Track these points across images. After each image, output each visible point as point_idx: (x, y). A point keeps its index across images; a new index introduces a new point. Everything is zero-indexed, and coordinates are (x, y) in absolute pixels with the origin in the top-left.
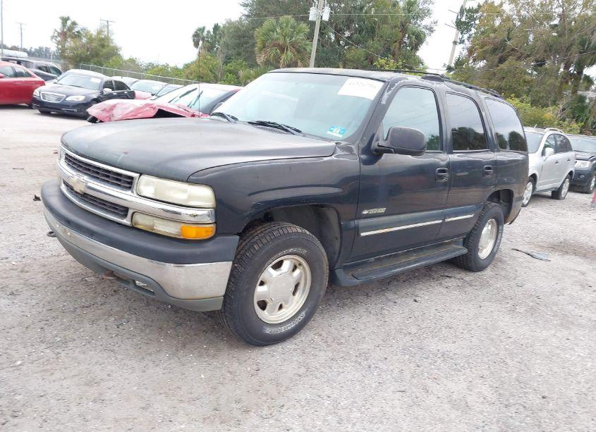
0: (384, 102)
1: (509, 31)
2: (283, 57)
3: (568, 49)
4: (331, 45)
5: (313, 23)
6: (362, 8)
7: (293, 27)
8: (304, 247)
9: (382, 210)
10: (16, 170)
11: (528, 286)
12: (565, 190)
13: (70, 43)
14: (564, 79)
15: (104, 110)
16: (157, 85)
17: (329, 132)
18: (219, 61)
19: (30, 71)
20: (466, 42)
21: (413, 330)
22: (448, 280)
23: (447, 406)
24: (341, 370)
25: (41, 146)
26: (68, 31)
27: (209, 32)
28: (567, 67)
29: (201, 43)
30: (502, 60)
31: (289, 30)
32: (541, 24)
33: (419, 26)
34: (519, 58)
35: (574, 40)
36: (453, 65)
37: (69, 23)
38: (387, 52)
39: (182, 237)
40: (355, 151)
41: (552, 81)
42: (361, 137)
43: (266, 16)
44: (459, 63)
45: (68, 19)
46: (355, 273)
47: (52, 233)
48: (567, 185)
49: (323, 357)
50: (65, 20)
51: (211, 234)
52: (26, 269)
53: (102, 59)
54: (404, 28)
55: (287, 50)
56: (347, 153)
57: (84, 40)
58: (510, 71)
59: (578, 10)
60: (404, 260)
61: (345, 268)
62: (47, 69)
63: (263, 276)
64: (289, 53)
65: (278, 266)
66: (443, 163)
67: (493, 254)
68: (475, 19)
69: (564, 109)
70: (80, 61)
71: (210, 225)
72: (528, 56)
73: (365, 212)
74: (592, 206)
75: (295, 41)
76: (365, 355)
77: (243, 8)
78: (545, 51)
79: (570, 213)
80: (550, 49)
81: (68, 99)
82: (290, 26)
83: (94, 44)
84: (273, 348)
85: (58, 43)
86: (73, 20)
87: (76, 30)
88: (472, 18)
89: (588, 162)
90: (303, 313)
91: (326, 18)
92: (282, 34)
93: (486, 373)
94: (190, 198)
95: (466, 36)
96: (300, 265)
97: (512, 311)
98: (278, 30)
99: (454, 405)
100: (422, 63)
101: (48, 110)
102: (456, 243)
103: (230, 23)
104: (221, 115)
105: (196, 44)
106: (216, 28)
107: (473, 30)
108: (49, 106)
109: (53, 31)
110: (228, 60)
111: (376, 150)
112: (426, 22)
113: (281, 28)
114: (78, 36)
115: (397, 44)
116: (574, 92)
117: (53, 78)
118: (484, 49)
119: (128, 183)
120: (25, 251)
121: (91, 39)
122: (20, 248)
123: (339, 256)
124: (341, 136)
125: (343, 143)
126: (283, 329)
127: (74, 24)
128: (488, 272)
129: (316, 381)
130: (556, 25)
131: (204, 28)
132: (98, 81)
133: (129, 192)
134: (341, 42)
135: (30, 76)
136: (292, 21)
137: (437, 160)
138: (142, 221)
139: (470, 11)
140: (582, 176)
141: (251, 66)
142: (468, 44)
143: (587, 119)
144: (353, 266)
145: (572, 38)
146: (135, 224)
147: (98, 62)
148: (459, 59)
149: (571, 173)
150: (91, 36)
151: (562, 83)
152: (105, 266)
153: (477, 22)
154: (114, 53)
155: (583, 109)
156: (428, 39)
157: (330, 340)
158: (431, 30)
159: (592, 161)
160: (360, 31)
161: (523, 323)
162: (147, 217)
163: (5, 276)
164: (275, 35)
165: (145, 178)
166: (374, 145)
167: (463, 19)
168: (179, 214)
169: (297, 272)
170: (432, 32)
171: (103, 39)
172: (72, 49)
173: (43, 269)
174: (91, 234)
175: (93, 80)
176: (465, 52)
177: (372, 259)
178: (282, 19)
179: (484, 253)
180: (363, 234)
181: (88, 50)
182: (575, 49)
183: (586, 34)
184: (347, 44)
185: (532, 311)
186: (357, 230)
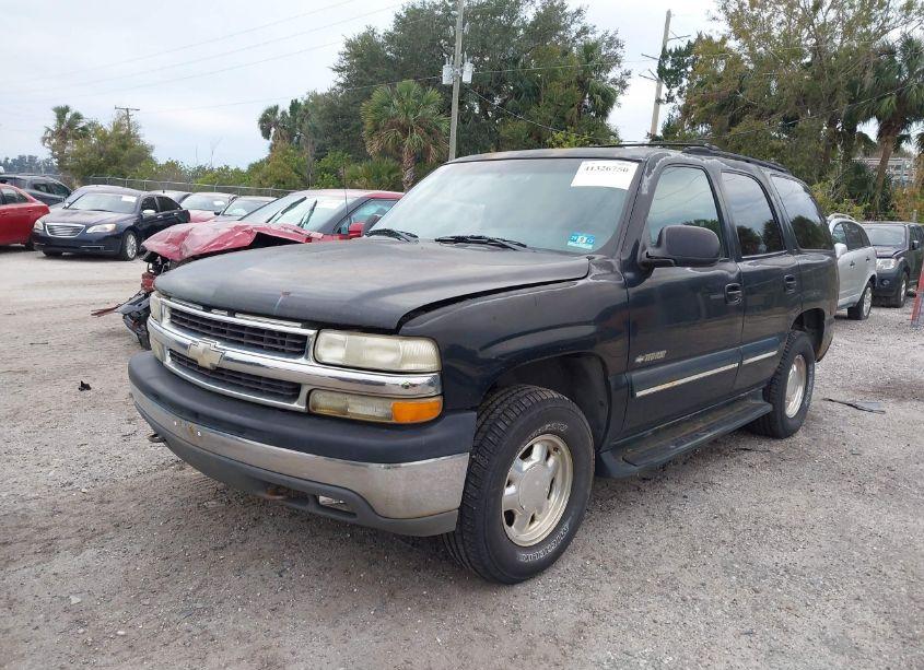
0: (645, 191)
1: (742, 78)
2: (408, 141)
3: (832, 96)
4: (476, 118)
5: (450, 89)
6: (516, 61)
7: (417, 97)
8: (564, 420)
9: (661, 355)
10: (36, 346)
11: (869, 453)
12: (867, 305)
13: (71, 147)
14: (831, 141)
15: (170, 241)
16: (220, 199)
17: (570, 243)
18: (307, 155)
19: (25, 192)
20: (677, 98)
21: (727, 535)
22: (746, 454)
23: (825, 650)
24: (643, 608)
25: (61, 306)
26: (68, 127)
27: (284, 113)
28: (832, 124)
29: (273, 130)
30: (734, 122)
31: (412, 102)
32: (787, 63)
33: (604, 80)
34: (759, 117)
35: (839, 83)
36: (659, 133)
37: (68, 116)
38: (562, 123)
39: (394, 421)
40: (617, 268)
41: (813, 145)
42: (620, 246)
43: (372, 83)
44: (670, 129)
45: (66, 109)
46: (628, 457)
47: (155, 436)
48: (869, 296)
49: (609, 591)
50: (61, 112)
51: (437, 413)
52: (106, 498)
53: (124, 166)
54: (582, 84)
55: (412, 132)
56: (605, 272)
57: (94, 140)
58: (748, 137)
59: (837, 41)
60: (689, 431)
61: (615, 449)
62: (49, 188)
63: (512, 472)
64: (415, 136)
65: (527, 454)
66: (733, 276)
67: (803, 409)
68: (686, 65)
69: (837, 186)
70: (90, 173)
71: (434, 399)
72: (773, 112)
73: (639, 360)
74: (912, 325)
75: (423, 117)
76: (670, 583)
77: (337, 74)
78: (797, 103)
79: (883, 338)
80: (804, 99)
81: (90, 231)
82: (412, 94)
83: (111, 146)
84: (529, 585)
85: (54, 148)
86: (74, 112)
87: (81, 125)
88: (679, 64)
89: (893, 261)
90: (567, 525)
91: (467, 78)
92: (403, 108)
93: (861, 592)
94: (405, 359)
95: (675, 91)
96: (556, 449)
97: (860, 493)
98: (396, 102)
99: (835, 646)
100: (615, 135)
101: (56, 249)
102: (754, 397)
103: (315, 97)
104: (389, 233)
105: (266, 134)
106: (295, 106)
107: (685, 82)
108: (60, 244)
109: (45, 129)
110: (320, 153)
111: (644, 264)
112: (614, 73)
113: (401, 100)
114: (84, 133)
115: (575, 110)
116: (847, 158)
117: (58, 201)
118: (707, 107)
119: (298, 347)
120: (96, 470)
121: (104, 138)
122: (86, 465)
123: (606, 433)
124: (590, 247)
125: (598, 257)
126: (541, 554)
127: (77, 117)
128: (800, 437)
129: (612, 631)
130: (809, 64)
131: (276, 108)
132: (133, 200)
133: (302, 360)
134: (490, 114)
135: (26, 200)
136: (415, 87)
137: (725, 272)
138: (325, 403)
139: (679, 53)
140: (886, 283)
141: (358, 160)
142: (680, 102)
143: (872, 198)
144: (624, 445)
145: (835, 81)
146: (314, 408)
147: (119, 172)
148: (668, 125)
149: (873, 279)
150: (105, 131)
151: (827, 148)
152: (266, 479)
153: (690, 69)
154: (142, 155)
155: (863, 183)
156: (620, 98)
157: (609, 564)
158: (623, 85)
159: (898, 258)
160: (517, 94)
161: (885, 510)
162: (335, 395)
163: (76, 512)
164: (392, 111)
165: (327, 335)
166: (642, 256)
167: (668, 66)
168: (383, 384)
169: (551, 461)
170: (624, 87)
171: (124, 137)
172: (76, 155)
173: (131, 496)
174: (241, 430)
175: (126, 199)
176: (677, 114)
177: (649, 432)
178: (400, 86)
179: (792, 408)
180: (639, 394)
181: (101, 155)
182: (842, 97)
183: (855, 74)
184: (498, 115)
185: (890, 489)
186: (631, 388)
